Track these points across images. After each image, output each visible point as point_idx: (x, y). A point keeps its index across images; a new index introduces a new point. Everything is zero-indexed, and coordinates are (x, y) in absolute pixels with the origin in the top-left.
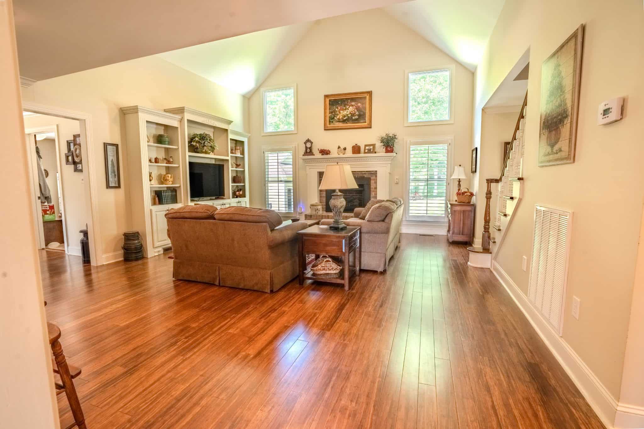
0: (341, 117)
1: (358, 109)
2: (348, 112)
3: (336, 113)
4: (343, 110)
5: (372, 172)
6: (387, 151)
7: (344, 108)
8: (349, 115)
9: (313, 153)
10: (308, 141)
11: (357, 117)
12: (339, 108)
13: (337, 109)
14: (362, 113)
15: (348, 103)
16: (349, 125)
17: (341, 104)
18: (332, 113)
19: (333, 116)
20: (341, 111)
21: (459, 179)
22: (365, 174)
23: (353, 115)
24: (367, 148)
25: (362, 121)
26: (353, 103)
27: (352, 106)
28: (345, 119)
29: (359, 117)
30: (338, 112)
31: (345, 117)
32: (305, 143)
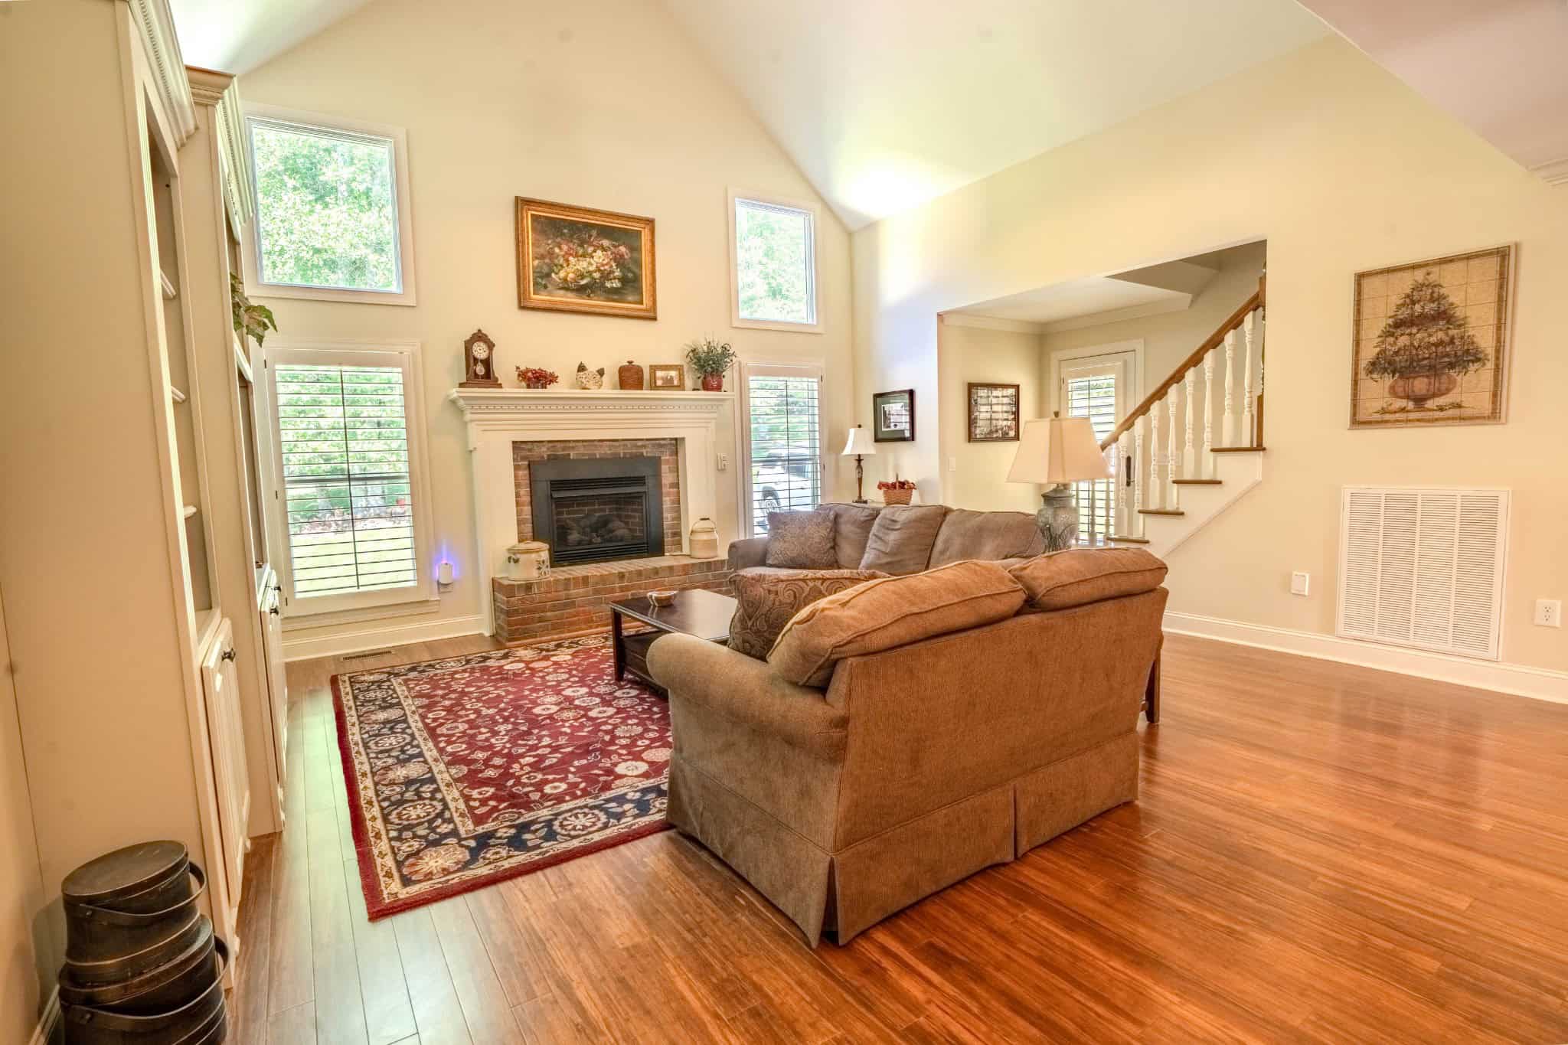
0: (571, 276)
1: (619, 260)
2: (590, 264)
3: (556, 261)
4: (576, 256)
5: (662, 442)
6: (706, 387)
7: (581, 251)
8: (597, 275)
9: (496, 379)
10: (479, 337)
11: (616, 284)
12: (565, 247)
13: (557, 250)
14: (630, 275)
15: (590, 236)
16: (597, 302)
17: (571, 236)
18: (542, 257)
19: (546, 270)
20: (571, 258)
21: (859, 455)
22: (644, 446)
23: (606, 276)
24: (659, 374)
25: (630, 298)
26: (606, 243)
27: (604, 249)
28: (583, 282)
29: (623, 284)
30: (561, 261)
31: (582, 277)
32: (468, 346)
